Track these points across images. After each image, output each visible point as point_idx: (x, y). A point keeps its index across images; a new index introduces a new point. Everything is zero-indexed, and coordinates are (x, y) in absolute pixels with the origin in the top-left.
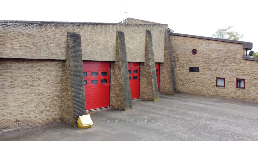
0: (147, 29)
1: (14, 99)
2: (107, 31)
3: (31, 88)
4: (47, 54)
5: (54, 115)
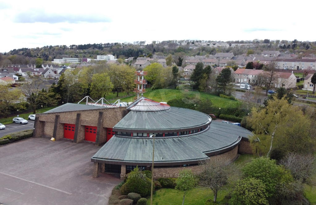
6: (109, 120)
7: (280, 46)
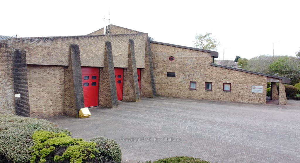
0: (130, 39)
1: (31, 96)
2: (97, 42)
3: (43, 87)
4: (56, 61)
5: (59, 110)
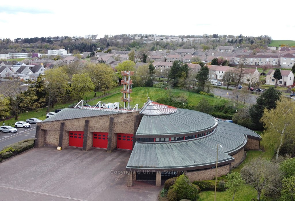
6: (120, 125)
7: (228, 41)
